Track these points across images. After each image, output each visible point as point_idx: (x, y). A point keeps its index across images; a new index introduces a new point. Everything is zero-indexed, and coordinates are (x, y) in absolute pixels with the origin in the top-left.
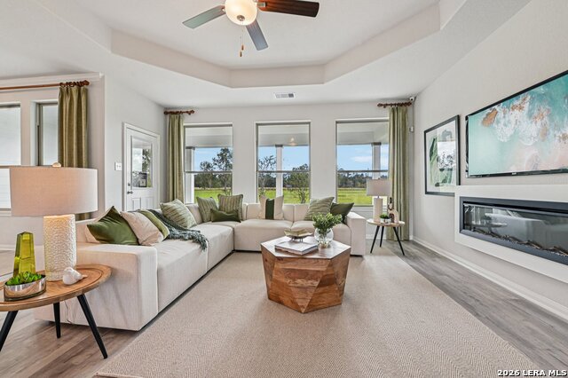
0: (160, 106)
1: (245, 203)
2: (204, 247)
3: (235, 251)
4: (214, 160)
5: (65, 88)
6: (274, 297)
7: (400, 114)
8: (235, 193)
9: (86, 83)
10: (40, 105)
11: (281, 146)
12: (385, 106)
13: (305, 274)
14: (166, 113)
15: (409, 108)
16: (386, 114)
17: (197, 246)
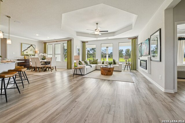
0: (81, 41)
1: (98, 61)
2: (91, 67)
3: (96, 70)
4: (90, 49)
5: (68, 41)
6: (102, 74)
7: (134, 40)
8: (96, 59)
9: (71, 40)
10: (63, 43)
11: (108, 47)
12: (130, 39)
13: (106, 70)
14: (82, 42)
15: (136, 39)
16: (131, 40)
17: (90, 67)
